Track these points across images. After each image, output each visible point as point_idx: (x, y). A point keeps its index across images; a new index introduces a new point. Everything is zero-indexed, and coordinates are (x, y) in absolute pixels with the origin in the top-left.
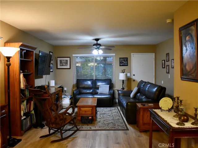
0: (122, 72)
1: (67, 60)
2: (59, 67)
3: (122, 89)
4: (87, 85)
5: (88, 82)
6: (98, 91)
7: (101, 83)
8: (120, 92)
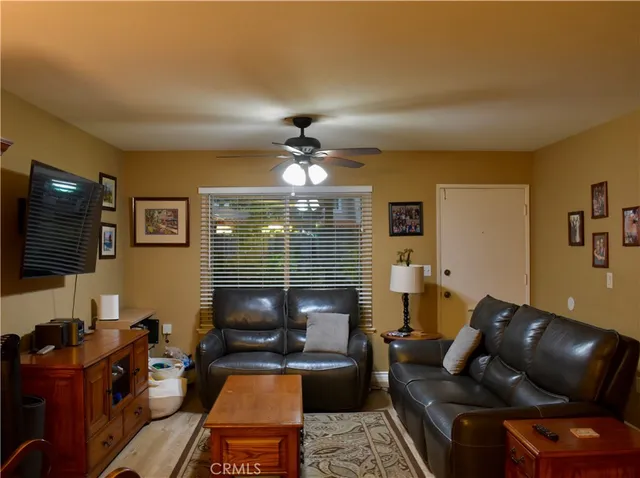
0: (401, 261)
1: (175, 212)
2: (142, 238)
3: (400, 331)
4: (255, 312)
5: (260, 304)
6: (303, 339)
7: (314, 308)
8: (396, 346)
